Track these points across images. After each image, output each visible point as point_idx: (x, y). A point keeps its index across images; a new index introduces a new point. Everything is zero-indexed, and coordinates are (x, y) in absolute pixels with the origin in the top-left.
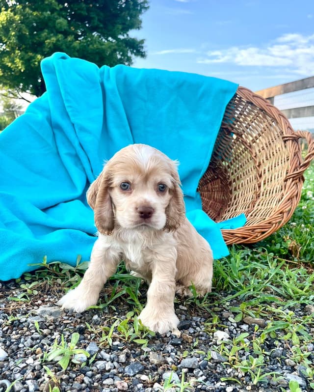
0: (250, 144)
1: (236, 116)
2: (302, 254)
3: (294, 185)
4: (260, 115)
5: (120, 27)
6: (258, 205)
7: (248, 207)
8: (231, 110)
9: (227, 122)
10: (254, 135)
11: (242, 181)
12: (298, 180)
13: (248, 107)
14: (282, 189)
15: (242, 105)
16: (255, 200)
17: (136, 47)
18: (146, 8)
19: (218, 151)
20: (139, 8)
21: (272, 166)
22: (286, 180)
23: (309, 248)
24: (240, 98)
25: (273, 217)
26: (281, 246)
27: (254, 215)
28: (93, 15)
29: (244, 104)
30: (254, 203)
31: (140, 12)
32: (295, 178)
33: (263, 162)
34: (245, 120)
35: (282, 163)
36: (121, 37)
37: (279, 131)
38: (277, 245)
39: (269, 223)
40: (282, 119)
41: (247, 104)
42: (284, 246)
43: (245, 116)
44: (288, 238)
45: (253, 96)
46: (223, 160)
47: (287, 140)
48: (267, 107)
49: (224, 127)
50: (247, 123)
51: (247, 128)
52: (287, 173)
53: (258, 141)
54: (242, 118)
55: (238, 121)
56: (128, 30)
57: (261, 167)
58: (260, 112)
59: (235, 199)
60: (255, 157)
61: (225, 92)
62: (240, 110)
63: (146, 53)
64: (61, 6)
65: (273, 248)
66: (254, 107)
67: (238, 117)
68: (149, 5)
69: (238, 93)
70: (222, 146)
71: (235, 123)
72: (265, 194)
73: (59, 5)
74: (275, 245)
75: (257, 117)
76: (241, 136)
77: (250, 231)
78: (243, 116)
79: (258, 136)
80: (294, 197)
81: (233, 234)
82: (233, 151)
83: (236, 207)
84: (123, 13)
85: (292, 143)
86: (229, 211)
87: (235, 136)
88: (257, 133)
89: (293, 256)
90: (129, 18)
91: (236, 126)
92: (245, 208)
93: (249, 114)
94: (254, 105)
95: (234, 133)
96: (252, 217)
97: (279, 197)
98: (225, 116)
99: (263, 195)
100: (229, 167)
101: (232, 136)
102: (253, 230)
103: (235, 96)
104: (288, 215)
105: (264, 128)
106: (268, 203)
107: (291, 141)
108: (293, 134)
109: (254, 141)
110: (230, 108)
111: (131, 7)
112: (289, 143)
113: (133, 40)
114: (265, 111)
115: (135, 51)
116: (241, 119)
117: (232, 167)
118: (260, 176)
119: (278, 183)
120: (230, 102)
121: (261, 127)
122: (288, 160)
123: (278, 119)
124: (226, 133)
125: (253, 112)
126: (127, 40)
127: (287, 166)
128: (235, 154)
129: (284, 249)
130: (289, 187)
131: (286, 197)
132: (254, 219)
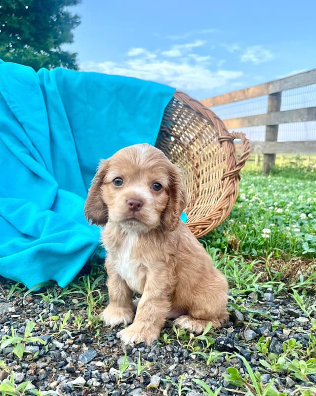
0: (187, 145)
2: (241, 248)
3: (231, 183)
4: (197, 118)
5: (53, 41)
6: (198, 204)
7: (188, 206)
9: (166, 125)
10: (192, 137)
12: (234, 179)
13: (186, 110)
14: (219, 188)
15: (179, 108)
16: (194, 199)
17: (68, 60)
18: (78, 23)
20: (70, 23)
21: (209, 167)
22: (223, 179)
23: (248, 242)
24: (177, 102)
25: (213, 213)
26: (221, 241)
27: (194, 213)
28: (24, 28)
29: (181, 107)
30: (193, 202)
31: (72, 26)
32: (231, 177)
33: (201, 163)
34: (182, 123)
35: (218, 163)
36: (53, 50)
37: (215, 133)
38: (217, 240)
39: (210, 220)
40: (217, 121)
41: (184, 108)
42: (224, 240)
43: (182, 119)
44: (228, 233)
45: (190, 100)
47: (223, 141)
48: (203, 110)
49: (163, 130)
50: (184, 126)
51: (185, 131)
52: (224, 172)
53: (195, 143)
54: (180, 121)
55: (175, 124)
56: (60, 44)
57: (199, 167)
58: (196, 115)
61: (163, 95)
62: (177, 113)
63: (78, 67)
65: (214, 243)
66: (190, 110)
67: (175, 120)
69: (175, 97)
71: (173, 125)
72: (203, 193)
74: (216, 241)
75: (194, 119)
76: (179, 138)
77: (192, 228)
78: (180, 119)
79: (195, 139)
80: (231, 195)
82: (171, 153)
84: (55, 27)
85: (228, 144)
87: (173, 139)
88: (194, 135)
89: (233, 250)
90: (60, 33)
91: (174, 129)
93: (186, 117)
94: (191, 108)
95: (172, 136)
96: (192, 215)
97: (217, 195)
98: (163, 119)
99: (202, 194)
101: (170, 139)
102: (194, 226)
103: (173, 99)
104: (226, 211)
105: (201, 130)
106: (207, 201)
107: (226, 142)
108: (229, 135)
109: (191, 143)
110: (168, 112)
111: (63, 21)
112: (225, 144)
113: (66, 53)
114: (201, 114)
115: (67, 64)
116: (179, 122)
118: (199, 176)
119: (215, 183)
120: (168, 106)
121: (197, 130)
122: (224, 160)
123: (213, 121)
124: (165, 136)
125: (190, 115)
126: (60, 53)
127: (225, 165)
128: (174, 156)
129: (225, 243)
130: (227, 185)
131: (224, 195)
132: (194, 217)
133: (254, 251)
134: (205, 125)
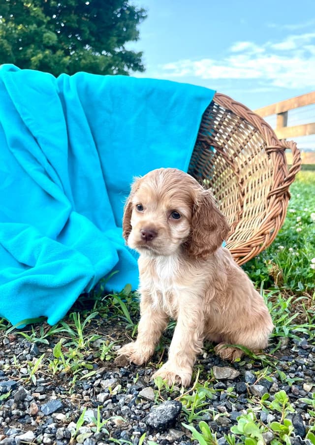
0: (231, 158)
1: (215, 127)
2: (285, 281)
3: (277, 203)
4: (241, 125)
5: (115, 39)
6: (240, 227)
8: (210, 120)
9: (206, 134)
10: (236, 148)
11: (224, 201)
12: (282, 197)
13: (228, 116)
14: (265, 208)
15: (221, 114)
16: (237, 221)
17: (133, 61)
18: (144, 18)
19: (198, 168)
20: (136, 18)
21: (255, 183)
22: (269, 198)
23: (294, 273)
24: (218, 106)
25: (254, 239)
26: (262, 272)
27: (235, 237)
29: (223, 113)
30: (235, 225)
31: (137, 21)
32: (278, 195)
33: (246, 178)
34: (225, 131)
35: (265, 178)
36: (117, 50)
37: (262, 142)
38: (257, 271)
39: (249, 246)
40: (265, 128)
41: (227, 113)
42: (265, 271)
43: (225, 126)
44: (270, 263)
45: (233, 103)
46: (203, 178)
47: (270, 152)
48: (248, 115)
49: (201, 139)
50: (227, 134)
51: (228, 140)
52: (270, 190)
53: (240, 155)
54: (222, 129)
55: (217, 133)
56: (123, 42)
57: (244, 183)
58: (240, 121)
61: (200, 99)
62: (219, 119)
63: (145, 67)
64: (49, 18)
65: (253, 275)
66: (234, 116)
67: (217, 128)
68: (147, 13)
69: (214, 100)
70: (201, 161)
71: (214, 135)
72: (247, 214)
73: (46, 17)
74: (255, 271)
75: (238, 127)
76: (222, 149)
79: (240, 149)
80: (278, 216)
82: (214, 167)
84: (119, 24)
85: (276, 156)
87: (215, 151)
88: (239, 145)
90: (125, 29)
91: (216, 139)
93: (229, 124)
94: (234, 114)
95: (214, 147)
96: (232, 241)
97: (261, 216)
98: (201, 127)
99: (245, 216)
100: (210, 185)
103: (212, 104)
104: (270, 237)
105: (246, 139)
106: (250, 224)
107: (274, 153)
108: (277, 145)
109: (235, 155)
110: (208, 119)
111: (127, 17)
112: (273, 155)
113: (130, 52)
114: (247, 120)
115: (132, 65)
116: (221, 131)
117: (214, 185)
118: (243, 195)
119: (260, 201)
120: (207, 112)
121: (243, 139)
122: (272, 175)
123: (260, 128)
124: (206, 147)
125: (234, 121)
126: (123, 53)
127: (271, 181)
128: (216, 171)
129: (265, 274)
130: (273, 204)
131: (269, 215)
132: (234, 242)
133: (300, 286)
134: (251, 133)
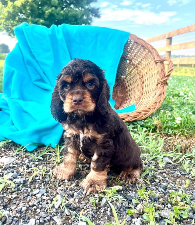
0: (136, 65)
1: (129, 50)
3: (162, 87)
4: (142, 49)
5: (86, 2)
6: (143, 99)
7: (137, 100)
8: (127, 47)
9: (125, 54)
10: (139, 60)
11: (133, 86)
12: (164, 85)
13: (135, 45)
14: (155, 90)
16: (140, 96)
17: (95, 12)
19: (119, 70)
21: (149, 77)
22: (157, 85)
24: (130, 40)
25: (151, 105)
26: (151, 124)
27: (140, 104)
29: (133, 43)
30: (140, 98)
32: (162, 83)
33: (144, 75)
34: (133, 52)
35: (155, 75)
36: (87, 7)
37: (152, 57)
38: (149, 123)
39: (149, 109)
40: (154, 51)
41: (135, 43)
43: (134, 50)
44: (155, 119)
45: (138, 39)
46: (122, 75)
47: (157, 63)
48: (145, 45)
49: (123, 56)
50: (134, 54)
51: (135, 57)
52: (158, 81)
53: (141, 63)
55: (129, 53)
56: (89, 3)
57: (143, 77)
58: (141, 47)
59: (129, 96)
60: (140, 72)
62: (131, 46)
63: (100, 15)
65: (147, 125)
66: (138, 45)
70: (121, 67)
71: (128, 54)
75: (140, 50)
76: (131, 61)
77: (138, 114)
78: (132, 50)
79: (141, 61)
80: (162, 94)
81: (129, 115)
82: (127, 69)
83: (130, 101)
85: (160, 64)
86: (126, 103)
87: (128, 61)
88: (140, 59)
91: (129, 56)
92: (135, 101)
93: (135, 48)
94: (138, 44)
95: (128, 60)
96: (139, 106)
97: (154, 93)
99: (145, 93)
100: (125, 78)
101: (127, 62)
102: (140, 113)
104: (159, 104)
105: (144, 56)
106: (148, 98)
108: (160, 59)
109: (139, 64)
110: (127, 44)
112: (159, 64)
113: (93, 8)
114: (145, 47)
115: (94, 15)
116: (131, 52)
117: (127, 78)
118: (143, 83)
119: (153, 87)
121: (142, 56)
122: (158, 73)
123: (152, 51)
124: (123, 60)
125: (138, 47)
127: (158, 76)
129: (153, 125)
130: (159, 88)
131: (158, 94)
132: (140, 107)
133: (170, 131)
134: (147, 53)
